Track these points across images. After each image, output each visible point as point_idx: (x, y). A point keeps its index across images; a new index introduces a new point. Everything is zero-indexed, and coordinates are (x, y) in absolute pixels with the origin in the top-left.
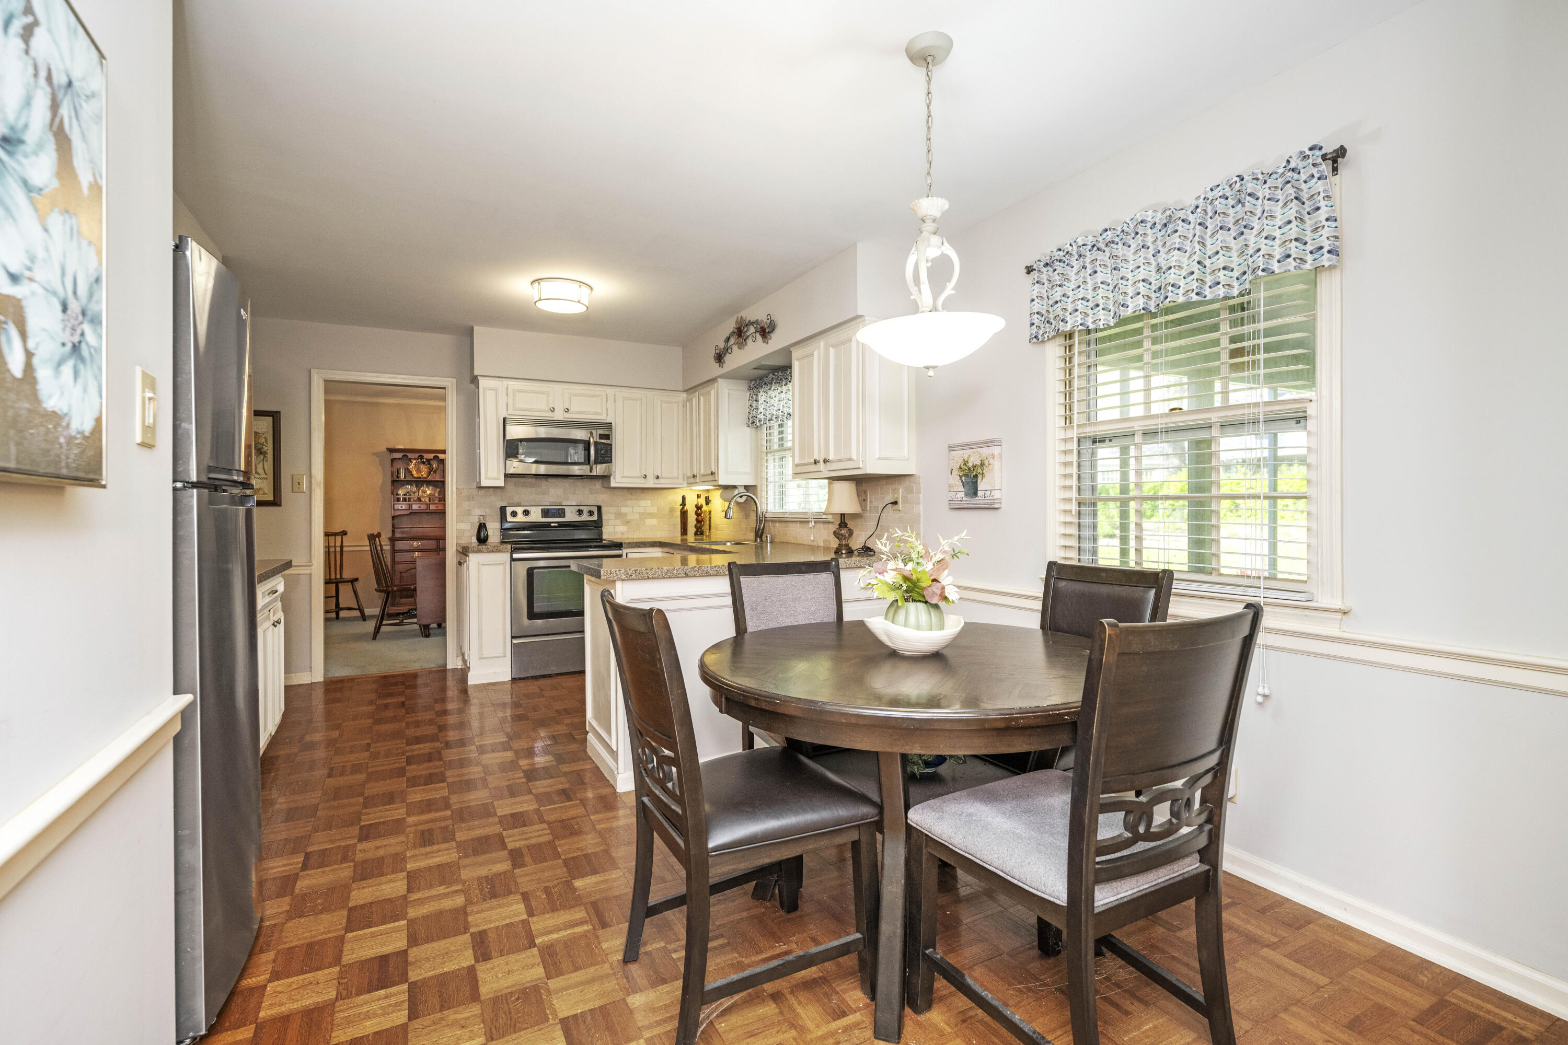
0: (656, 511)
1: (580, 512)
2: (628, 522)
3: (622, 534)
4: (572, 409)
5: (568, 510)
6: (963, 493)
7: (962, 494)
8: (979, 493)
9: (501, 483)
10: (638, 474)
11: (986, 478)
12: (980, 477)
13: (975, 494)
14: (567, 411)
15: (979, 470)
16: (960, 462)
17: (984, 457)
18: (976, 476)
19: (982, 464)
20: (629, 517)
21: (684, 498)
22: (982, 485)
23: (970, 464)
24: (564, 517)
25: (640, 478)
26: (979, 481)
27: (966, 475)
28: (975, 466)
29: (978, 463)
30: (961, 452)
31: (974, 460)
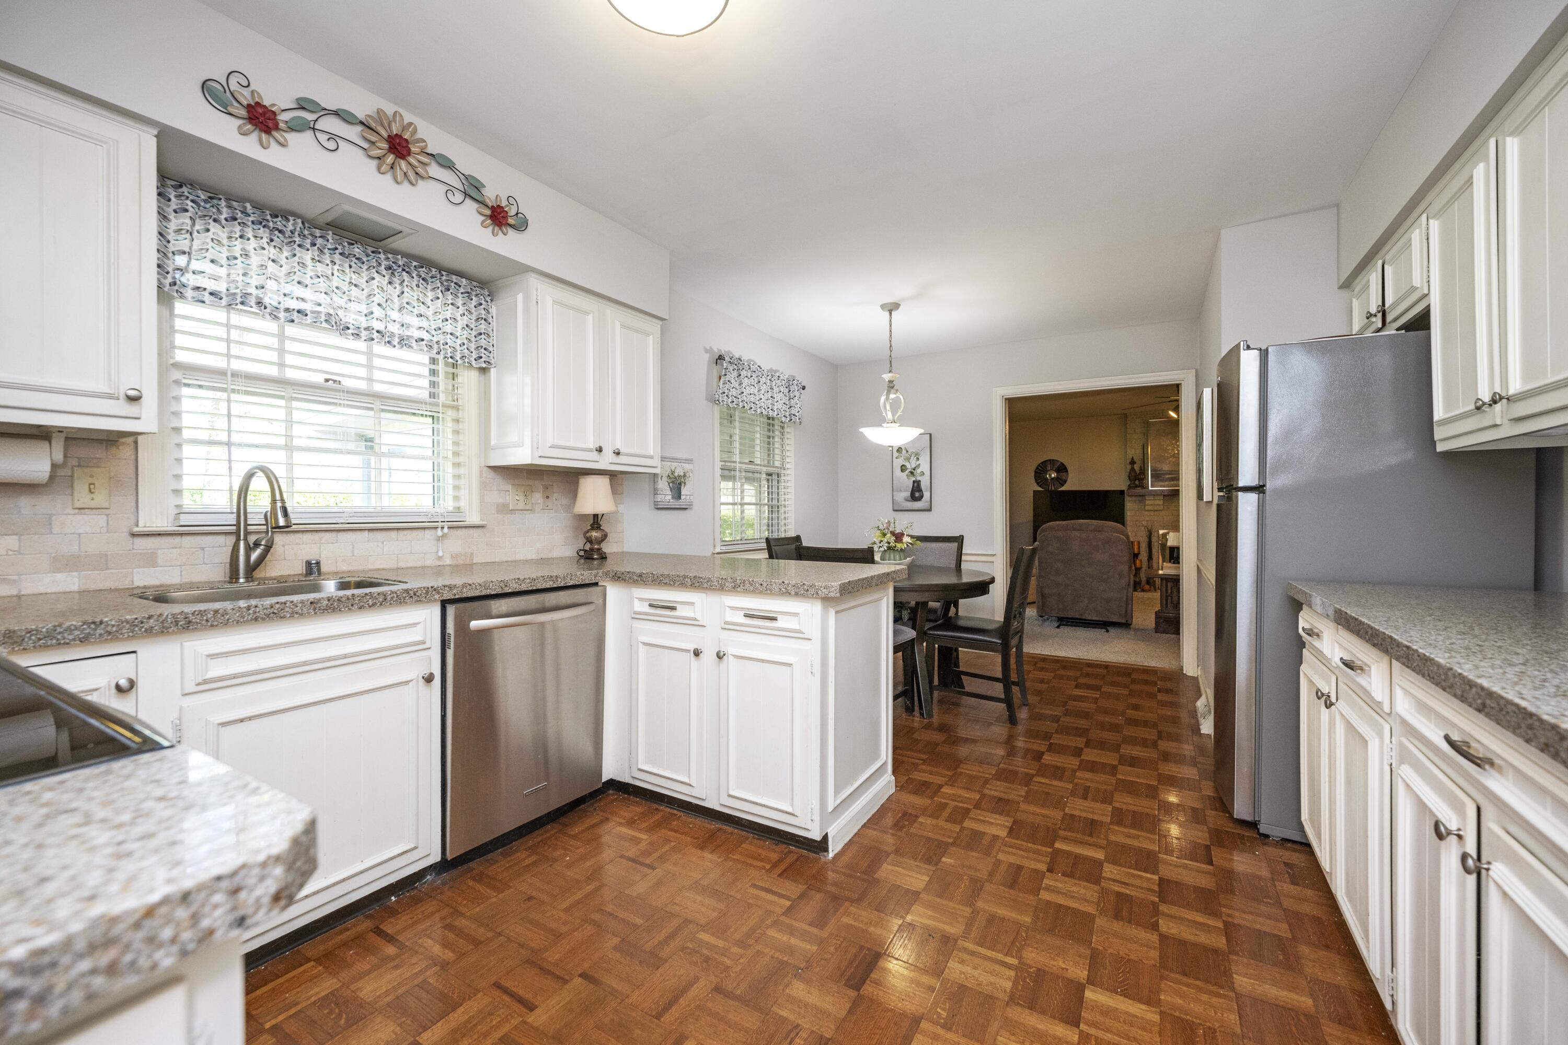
7: (670, 497)
8: (683, 497)
11: (687, 486)
12: (683, 485)
13: (679, 497)
15: (682, 480)
16: (668, 472)
17: (686, 471)
18: (680, 484)
19: (685, 476)
22: (684, 491)
23: (676, 474)
26: (682, 487)
27: (673, 482)
28: (680, 476)
29: (682, 474)
30: (669, 463)
31: (679, 472)
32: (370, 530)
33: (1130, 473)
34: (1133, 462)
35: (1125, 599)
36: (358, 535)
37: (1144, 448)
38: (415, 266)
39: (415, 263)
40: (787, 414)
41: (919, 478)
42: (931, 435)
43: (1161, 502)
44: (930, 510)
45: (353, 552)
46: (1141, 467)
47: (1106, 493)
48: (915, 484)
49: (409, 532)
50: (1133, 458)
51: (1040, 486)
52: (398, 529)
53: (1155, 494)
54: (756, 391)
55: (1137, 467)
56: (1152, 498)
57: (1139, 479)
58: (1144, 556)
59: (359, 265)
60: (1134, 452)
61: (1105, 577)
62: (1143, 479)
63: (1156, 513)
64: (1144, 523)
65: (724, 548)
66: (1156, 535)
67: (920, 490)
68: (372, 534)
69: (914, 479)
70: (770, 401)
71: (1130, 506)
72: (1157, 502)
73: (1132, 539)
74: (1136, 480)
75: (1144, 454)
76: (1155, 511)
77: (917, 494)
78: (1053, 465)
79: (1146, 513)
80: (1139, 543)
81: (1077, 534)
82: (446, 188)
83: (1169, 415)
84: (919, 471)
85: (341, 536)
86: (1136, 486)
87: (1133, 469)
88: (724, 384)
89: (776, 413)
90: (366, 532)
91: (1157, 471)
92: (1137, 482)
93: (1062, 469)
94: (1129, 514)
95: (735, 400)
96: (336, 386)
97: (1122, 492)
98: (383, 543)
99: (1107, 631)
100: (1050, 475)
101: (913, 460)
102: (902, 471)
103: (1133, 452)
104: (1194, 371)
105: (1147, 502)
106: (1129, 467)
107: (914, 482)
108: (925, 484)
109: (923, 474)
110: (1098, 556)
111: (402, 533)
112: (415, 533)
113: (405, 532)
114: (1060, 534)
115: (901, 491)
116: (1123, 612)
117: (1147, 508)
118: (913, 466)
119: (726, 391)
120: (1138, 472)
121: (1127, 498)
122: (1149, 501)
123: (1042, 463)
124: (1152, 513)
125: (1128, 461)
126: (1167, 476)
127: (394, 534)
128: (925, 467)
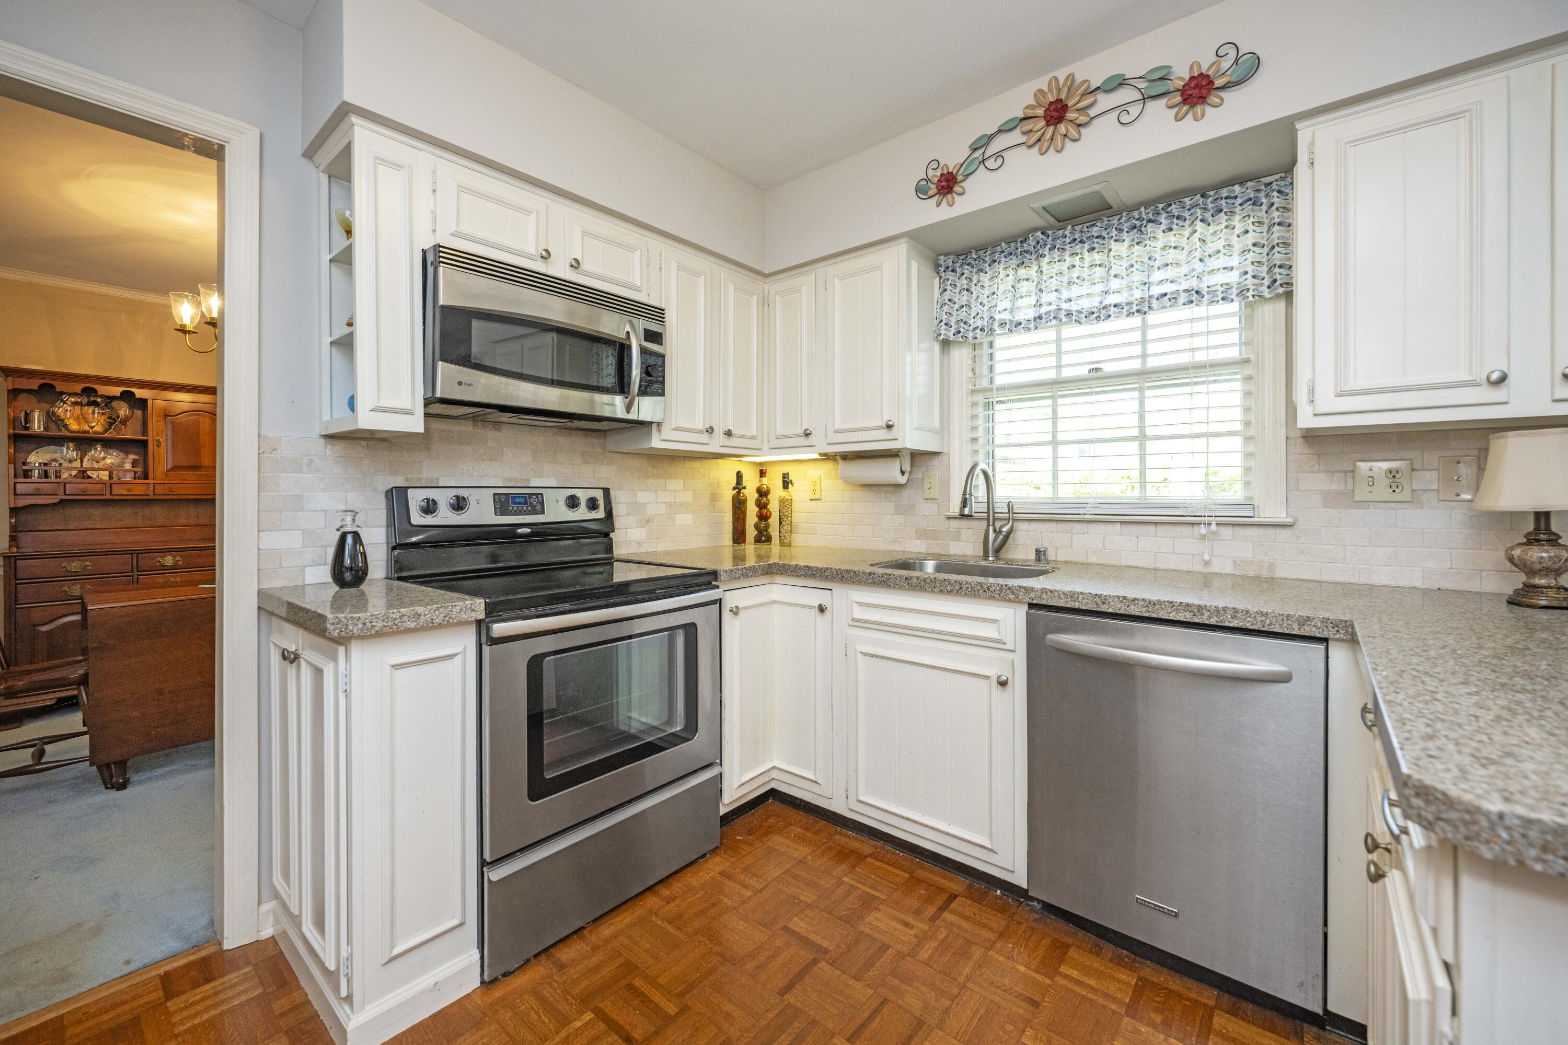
0: (690, 500)
1: (572, 503)
2: (648, 521)
3: (640, 544)
4: (585, 266)
5: (548, 496)
9: (416, 424)
10: (701, 427)
14: (576, 265)
20: (650, 511)
21: (739, 476)
24: (543, 512)
25: (701, 432)
32: (1122, 523)
36: (1109, 527)
38: (1163, 209)
39: (1161, 206)
45: (1104, 545)
49: (1170, 527)
52: (1156, 523)
59: (1101, 242)
68: (1126, 528)
82: (1115, 114)
85: (1092, 527)
90: (1118, 525)
96: (1099, 374)
98: (1137, 537)
111: (1161, 528)
112: (1178, 529)
113: (1166, 527)
127: (1151, 529)
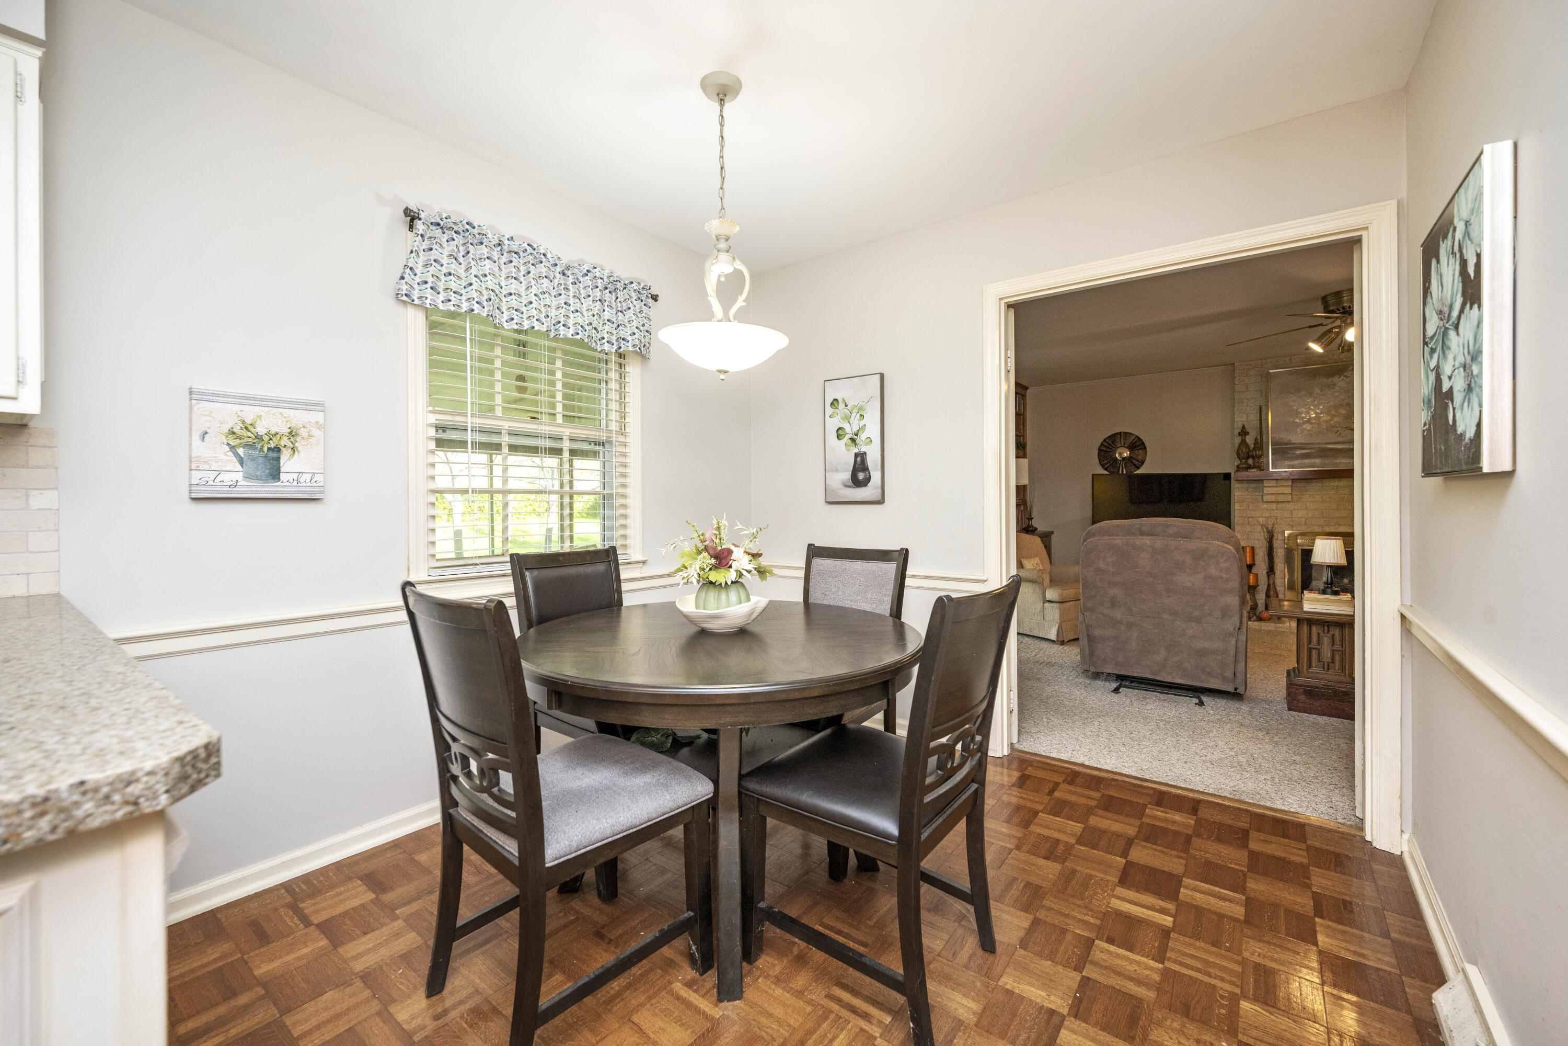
6: (241, 474)
7: (239, 476)
8: (285, 478)
11: (300, 454)
12: (283, 452)
13: (273, 477)
15: (282, 442)
16: (231, 423)
17: (296, 423)
18: (273, 449)
19: (293, 434)
22: (292, 463)
23: (258, 430)
26: (282, 457)
27: (248, 447)
28: (271, 434)
29: (286, 431)
30: (234, 408)
31: (273, 427)
33: (1239, 448)
34: (1244, 433)
35: (1232, 653)
37: (1261, 411)
40: (614, 339)
41: (863, 449)
42: (882, 375)
43: (1288, 490)
44: (881, 501)
46: (1256, 439)
47: (1205, 477)
48: (859, 459)
50: (1243, 427)
51: (1106, 469)
53: (1279, 480)
54: (522, 290)
55: (1250, 440)
56: (1273, 483)
57: (1253, 457)
58: (1261, 568)
60: (1246, 417)
61: (1196, 613)
62: (1259, 457)
63: (1280, 505)
64: (1260, 520)
65: (433, 572)
66: (1280, 537)
67: (865, 469)
69: (856, 450)
70: (563, 311)
71: (1238, 493)
72: (1280, 490)
73: (1243, 544)
74: (1248, 457)
75: (1262, 421)
76: (1278, 502)
77: (861, 476)
78: (1125, 439)
79: (1265, 506)
80: (1253, 549)
81: (1147, 540)
83: (1308, 348)
84: (863, 436)
86: (1249, 467)
87: (1244, 442)
88: (426, 266)
89: (571, 331)
91: (1281, 444)
92: (1250, 461)
93: (1137, 445)
94: (1237, 510)
95: (453, 296)
97: (1227, 476)
99: (1201, 703)
100: (1120, 454)
101: (855, 419)
102: (839, 437)
103: (1244, 418)
104: (1394, 203)
105: (1266, 490)
106: (1238, 440)
107: (856, 455)
108: (873, 460)
109: (869, 439)
110: (1183, 579)
114: (1118, 541)
115: (837, 470)
116: (1229, 674)
117: (1266, 498)
118: (855, 429)
119: (430, 280)
120: (1252, 446)
121: (1235, 485)
122: (1269, 489)
123: (1110, 437)
124: (1274, 506)
125: (1237, 431)
126: (1298, 452)
128: (872, 430)
